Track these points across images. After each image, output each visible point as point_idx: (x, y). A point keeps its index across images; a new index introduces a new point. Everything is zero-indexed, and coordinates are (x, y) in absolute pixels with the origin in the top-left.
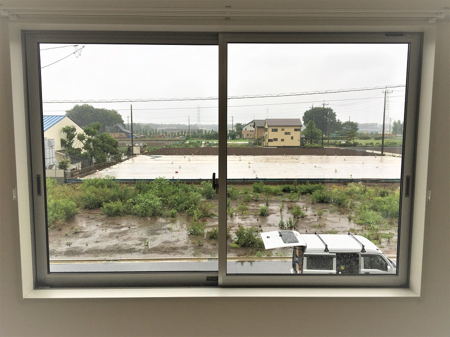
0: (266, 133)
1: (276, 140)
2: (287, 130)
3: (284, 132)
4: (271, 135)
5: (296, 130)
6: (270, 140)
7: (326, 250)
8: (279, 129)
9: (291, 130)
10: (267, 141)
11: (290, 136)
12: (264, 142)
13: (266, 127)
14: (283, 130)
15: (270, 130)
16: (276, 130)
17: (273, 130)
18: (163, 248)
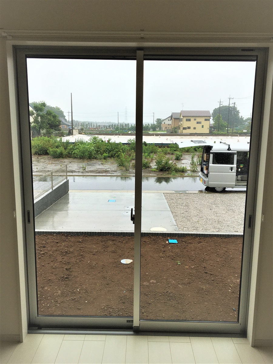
0: (181, 122)
1: (189, 128)
2: (198, 120)
3: (196, 122)
4: (185, 124)
5: (206, 120)
6: (184, 129)
7: (229, 149)
8: (192, 119)
9: (202, 120)
10: (182, 128)
11: (200, 125)
12: (180, 130)
13: (182, 117)
14: (195, 120)
15: (185, 119)
16: (189, 120)
17: (187, 120)
18: (97, 171)
